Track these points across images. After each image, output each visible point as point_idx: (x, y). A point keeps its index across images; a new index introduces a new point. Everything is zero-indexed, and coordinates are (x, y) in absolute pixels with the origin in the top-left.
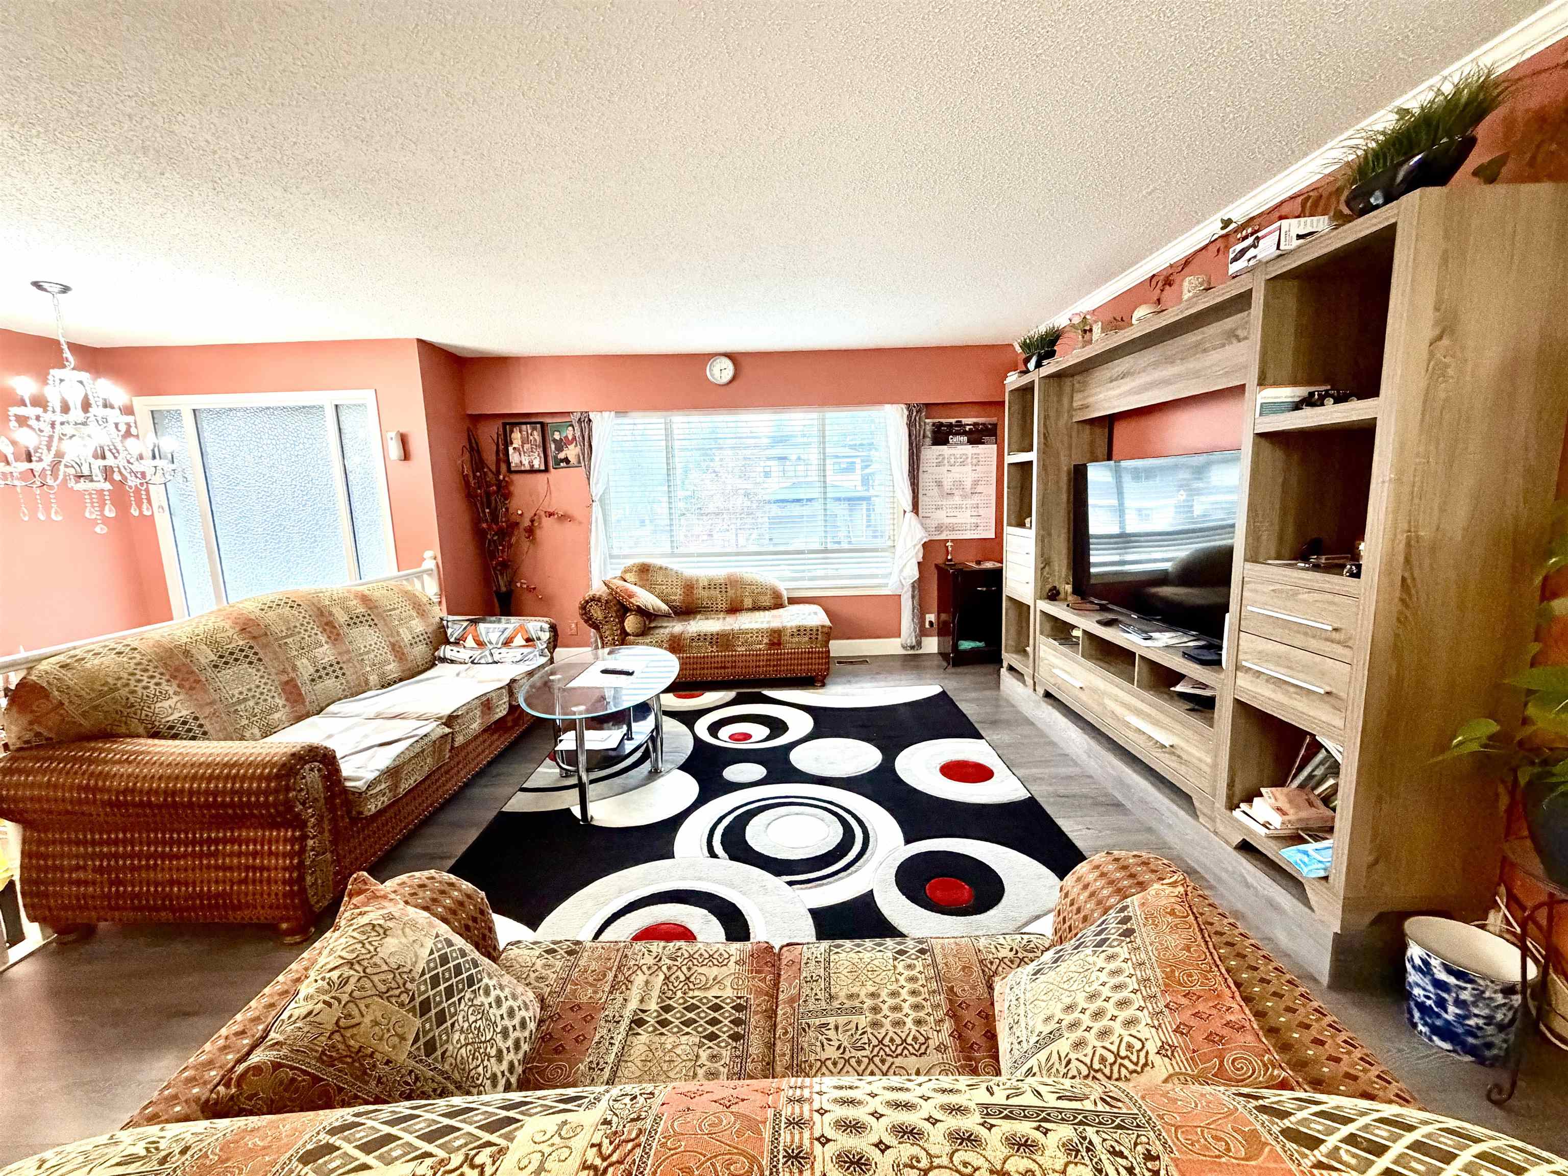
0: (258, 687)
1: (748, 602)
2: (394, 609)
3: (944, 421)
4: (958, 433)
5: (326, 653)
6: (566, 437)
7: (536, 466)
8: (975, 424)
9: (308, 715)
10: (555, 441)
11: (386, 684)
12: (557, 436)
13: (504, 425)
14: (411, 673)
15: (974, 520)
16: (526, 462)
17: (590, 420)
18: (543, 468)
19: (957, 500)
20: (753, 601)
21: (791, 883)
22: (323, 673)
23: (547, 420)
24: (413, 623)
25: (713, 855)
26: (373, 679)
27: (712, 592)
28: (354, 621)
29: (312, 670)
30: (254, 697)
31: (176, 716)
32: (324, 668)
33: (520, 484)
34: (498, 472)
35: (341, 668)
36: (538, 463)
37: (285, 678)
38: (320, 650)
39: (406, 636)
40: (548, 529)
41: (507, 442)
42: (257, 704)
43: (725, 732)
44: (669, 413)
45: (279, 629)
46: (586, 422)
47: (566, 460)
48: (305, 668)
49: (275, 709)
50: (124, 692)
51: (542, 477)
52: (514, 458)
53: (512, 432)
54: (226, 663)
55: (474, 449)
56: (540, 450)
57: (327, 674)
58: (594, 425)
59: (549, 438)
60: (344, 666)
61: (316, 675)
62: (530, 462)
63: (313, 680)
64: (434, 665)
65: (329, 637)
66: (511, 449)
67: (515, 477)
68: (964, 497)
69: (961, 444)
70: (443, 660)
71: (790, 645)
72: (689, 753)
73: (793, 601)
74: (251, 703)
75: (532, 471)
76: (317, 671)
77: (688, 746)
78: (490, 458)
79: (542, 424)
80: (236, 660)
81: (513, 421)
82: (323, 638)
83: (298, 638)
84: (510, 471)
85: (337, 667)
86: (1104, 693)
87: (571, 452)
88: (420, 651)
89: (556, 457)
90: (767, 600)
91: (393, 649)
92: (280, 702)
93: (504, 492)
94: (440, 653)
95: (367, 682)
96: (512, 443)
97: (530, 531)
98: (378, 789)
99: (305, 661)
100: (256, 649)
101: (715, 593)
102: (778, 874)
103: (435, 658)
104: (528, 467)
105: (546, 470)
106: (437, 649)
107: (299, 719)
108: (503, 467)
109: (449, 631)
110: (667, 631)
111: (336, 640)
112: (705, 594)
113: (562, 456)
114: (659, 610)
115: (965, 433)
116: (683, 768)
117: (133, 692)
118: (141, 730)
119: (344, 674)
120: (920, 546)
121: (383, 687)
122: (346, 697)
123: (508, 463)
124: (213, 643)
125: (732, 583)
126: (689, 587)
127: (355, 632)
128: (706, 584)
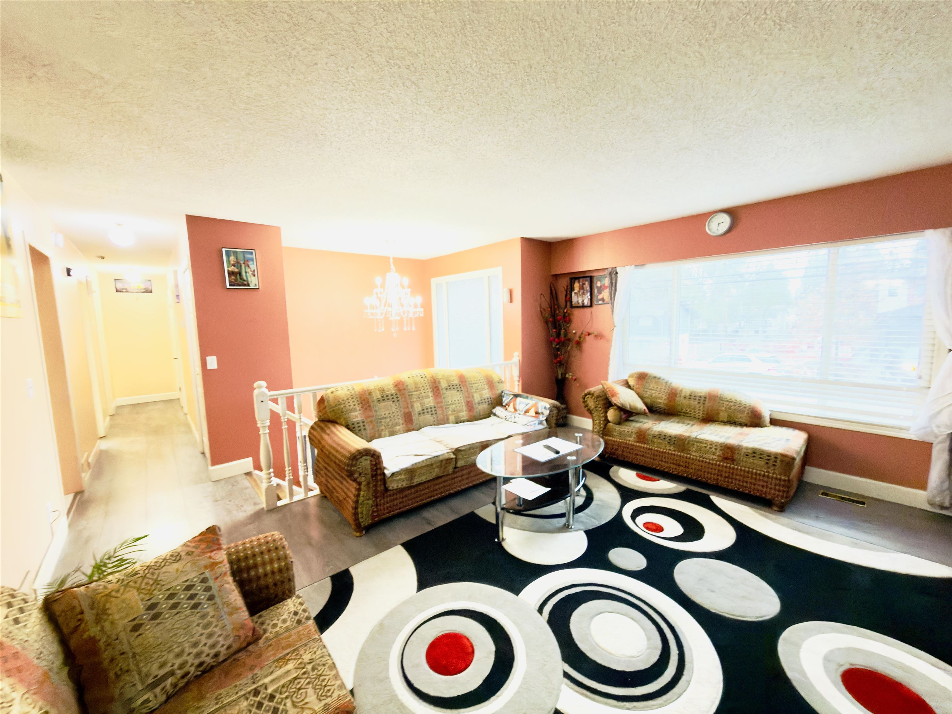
0: (393, 413)
1: (723, 416)
2: (475, 383)
5: (430, 402)
6: (604, 285)
7: (586, 304)
9: (413, 430)
11: (458, 421)
12: (598, 284)
13: (571, 279)
14: (474, 418)
16: (580, 301)
17: (617, 273)
18: (589, 304)
20: (729, 416)
21: (566, 675)
22: (426, 411)
23: (594, 275)
24: (484, 392)
25: (540, 610)
26: (452, 418)
27: (692, 402)
28: (451, 387)
29: (420, 409)
30: (390, 417)
31: (356, 420)
32: (427, 409)
33: (577, 313)
34: (566, 307)
35: (435, 410)
36: (587, 302)
37: (407, 410)
38: (428, 400)
39: (477, 398)
40: (589, 343)
41: (572, 289)
42: (391, 420)
43: (643, 519)
45: (411, 387)
46: (613, 274)
47: (603, 300)
48: (417, 407)
49: (397, 424)
50: (342, 406)
51: (588, 310)
52: (575, 299)
53: (574, 283)
54: (384, 400)
55: (553, 295)
56: (589, 293)
57: (428, 412)
58: (619, 275)
59: (595, 286)
60: (437, 410)
61: (422, 412)
62: (583, 301)
63: (420, 414)
64: (490, 416)
65: (434, 394)
66: (573, 293)
70: (495, 415)
71: (744, 465)
72: (603, 522)
73: (774, 422)
74: (388, 420)
75: (583, 306)
76: (423, 410)
77: (608, 516)
78: (562, 299)
80: (388, 399)
81: (576, 277)
82: (430, 394)
83: (418, 393)
84: (572, 307)
85: (433, 409)
87: (605, 294)
88: (484, 407)
89: (597, 298)
91: (467, 405)
92: (401, 421)
93: (567, 319)
94: (494, 411)
95: (448, 419)
96: (574, 290)
97: (579, 343)
98: (399, 477)
99: (419, 404)
100: (398, 395)
101: (694, 403)
102: (566, 658)
103: (492, 413)
104: (581, 304)
106: (494, 408)
107: (408, 430)
108: (568, 304)
109: (504, 399)
110: (638, 425)
111: (437, 396)
112: (686, 402)
113: (600, 297)
114: (636, 409)
116: (587, 532)
117: (345, 407)
118: (343, 423)
119: (436, 413)
121: (457, 423)
122: (434, 425)
123: (571, 302)
124: (382, 390)
125: (712, 398)
126: (673, 394)
127: (449, 393)
128: (688, 394)
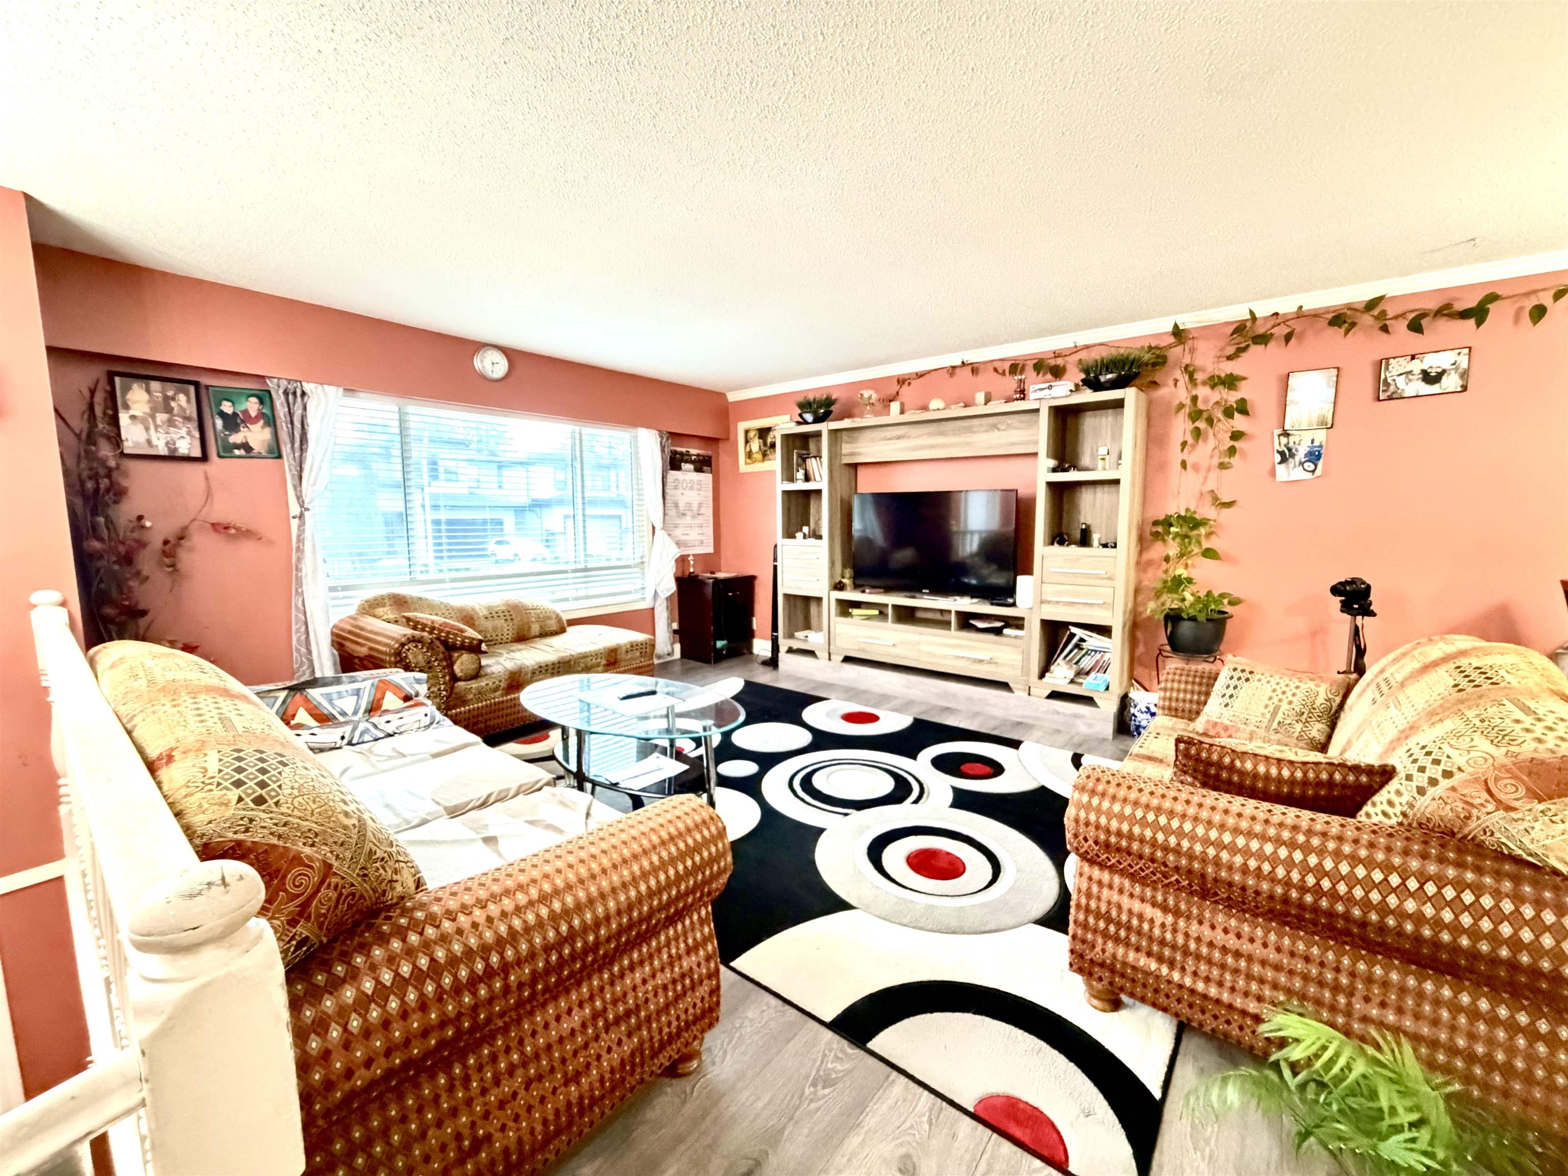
3: (679, 449)
4: (687, 462)
6: (249, 412)
7: (180, 451)
8: (698, 455)
10: (222, 415)
12: (227, 408)
15: (701, 537)
16: (158, 442)
17: (303, 394)
18: (197, 453)
19: (688, 520)
20: (541, 627)
23: (205, 380)
27: (497, 621)
33: (147, 477)
36: (187, 445)
41: (116, 405)
44: (406, 400)
47: (245, 447)
51: (199, 468)
52: (133, 433)
53: (126, 388)
56: (193, 427)
59: (211, 409)
62: (167, 443)
66: (123, 418)
67: (132, 465)
68: (693, 517)
69: (689, 471)
73: (573, 623)
79: (196, 384)
81: (130, 370)
86: (919, 643)
87: (256, 435)
89: (225, 440)
90: (553, 625)
93: (116, 488)
96: (125, 408)
101: (500, 622)
104: (163, 451)
105: (204, 458)
112: (489, 623)
113: (236, 438)
115: (691, 462)
120: (673, 562)
123: (116, 440)
125: (513, 612)
128: (486, 613)
